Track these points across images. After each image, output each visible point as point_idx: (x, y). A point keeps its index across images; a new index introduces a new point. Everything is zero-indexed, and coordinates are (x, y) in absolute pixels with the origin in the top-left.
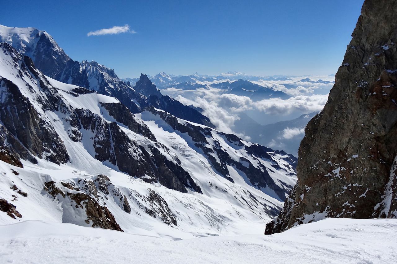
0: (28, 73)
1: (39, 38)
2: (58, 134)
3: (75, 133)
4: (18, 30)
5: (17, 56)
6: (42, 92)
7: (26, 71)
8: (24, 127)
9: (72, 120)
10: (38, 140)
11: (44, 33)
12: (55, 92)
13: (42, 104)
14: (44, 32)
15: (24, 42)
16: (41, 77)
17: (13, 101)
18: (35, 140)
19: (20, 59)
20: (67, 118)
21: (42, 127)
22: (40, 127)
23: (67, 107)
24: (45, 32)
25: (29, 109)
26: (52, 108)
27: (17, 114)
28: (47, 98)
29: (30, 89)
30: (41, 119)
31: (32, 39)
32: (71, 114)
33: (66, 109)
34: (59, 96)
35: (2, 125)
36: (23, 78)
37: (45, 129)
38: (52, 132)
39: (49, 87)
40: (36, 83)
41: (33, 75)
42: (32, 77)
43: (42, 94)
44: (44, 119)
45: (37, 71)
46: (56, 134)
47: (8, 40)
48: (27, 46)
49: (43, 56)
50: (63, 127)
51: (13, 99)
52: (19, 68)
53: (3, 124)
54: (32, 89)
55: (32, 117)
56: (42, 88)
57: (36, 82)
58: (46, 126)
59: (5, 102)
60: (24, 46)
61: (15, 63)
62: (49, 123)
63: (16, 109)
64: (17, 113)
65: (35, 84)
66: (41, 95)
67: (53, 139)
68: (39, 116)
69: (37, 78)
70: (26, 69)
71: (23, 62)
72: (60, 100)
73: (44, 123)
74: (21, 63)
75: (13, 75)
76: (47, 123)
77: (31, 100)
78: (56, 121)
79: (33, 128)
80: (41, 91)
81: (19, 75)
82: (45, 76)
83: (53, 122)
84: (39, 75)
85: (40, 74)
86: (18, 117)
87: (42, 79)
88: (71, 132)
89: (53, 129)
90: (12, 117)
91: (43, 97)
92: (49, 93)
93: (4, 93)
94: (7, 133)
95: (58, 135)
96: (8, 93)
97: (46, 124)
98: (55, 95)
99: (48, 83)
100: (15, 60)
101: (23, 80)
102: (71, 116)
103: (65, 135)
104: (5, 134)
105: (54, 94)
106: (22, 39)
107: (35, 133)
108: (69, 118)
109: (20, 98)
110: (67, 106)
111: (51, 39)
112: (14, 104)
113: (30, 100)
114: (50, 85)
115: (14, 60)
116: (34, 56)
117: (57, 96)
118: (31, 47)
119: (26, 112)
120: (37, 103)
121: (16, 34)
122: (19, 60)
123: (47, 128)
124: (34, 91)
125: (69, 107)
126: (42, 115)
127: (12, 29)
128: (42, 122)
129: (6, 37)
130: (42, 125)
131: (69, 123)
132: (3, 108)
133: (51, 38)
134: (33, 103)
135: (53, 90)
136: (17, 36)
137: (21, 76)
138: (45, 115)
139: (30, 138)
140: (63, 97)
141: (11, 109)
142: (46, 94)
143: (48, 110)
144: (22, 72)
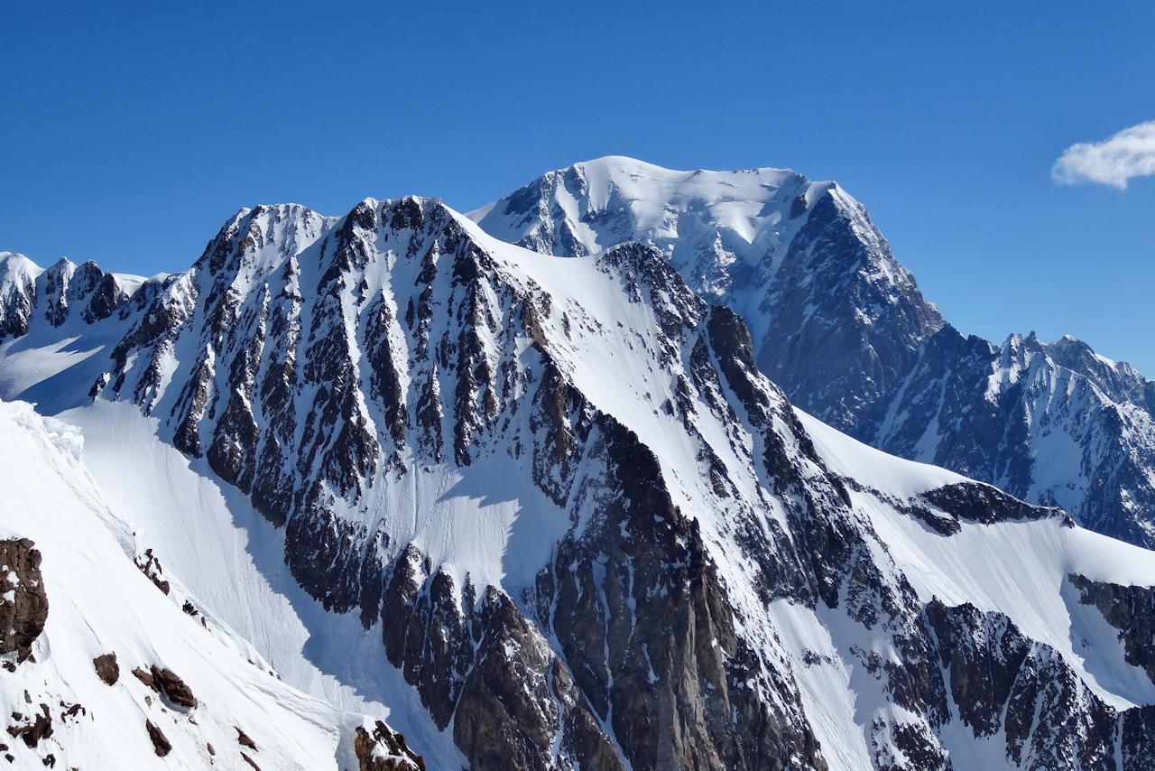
0: (715, 394)
1: (802, 220)
2: (818, 735)
3: (912, 745)
4: (711, 183)
5: (679, 307)
6: (768, 497)
7: (709, 384)
8: (652, 677)
9: (905, 663)
10: (709, 756)
11: (831, 191)
12: (834, 502)
13: (761, 561)
14: (833, 186)
15: (731, 241)
16: (775, 416)
17: (625, 534)
18: (695, 757)
19: (691, 320)
20: (877, 650)
21: (741, 685)
22: (730, 687)
23: (887, 589)
24: (838, 187)
25: (688, 583)
26: (807, 586)
27: (632, 602)
28: (787, 531)
29: (713, 479)
30: (742, 642)
31: (766, 226)
32: (900, 632)
33: (879, 600)
34: (852, 522)
35: (553, 655)
36: (690, 416)
37: (755, 702)
38: (789, 722)
39: (810, 469)
40: (749, 448)
41: (739, 406)
42: (732, 415)
43: (766, 506)
44: (755, 646)
45: (761, 382)
46: (808, 735)
47: (661, 233)
48: (740, 258)
49: (810, 310)
50: (847, 699)
51: (624, 524)
52: (678, 369)
53: (560, 649)
54: (723, 479)
55: (702, 624)
56: (771, 473)
57: (747, 440)
58: (762, 682)
59: (587, 534)
60: (726, 258)
61: (663, 342)
62: (778, 666)
63: (632, 579)
64: (635, 594)
65: (739, 451)
66: (759, 514)
67: (786, 761)
68: (736, 622)
69: (757, 418)
70: (712, 372)
71: (701, 340)
72: (855, 548)
73: (755, 667)
74: (692, 340)
75: (645, 403)
76: (770, 667)
77: (708, 535)
78: (816, 660)
79: (692, 687)
80: (763, 490)
81: (674, 405)
82: (796, 411)
83: (798, 667)
84: (766, 404)
85: (775, 399)
86: (634, 619)
87: (778, 425)
88: (886, 737)
89: (795, 706)
90: (608, 616)
91: (773, 523)
92: (804, 505)
93: (590, 491)
94: (568, 698)
95: (818, 745)
96: (608, 491)
97: (765, 674)
98: (832, 517)
99: (807, 448)
100: (670, 326)
101: (690, 428)
102: (899, 642)
103: (851, 745)
104: (561, 700)
105: (826, 513)
106: (722, 223)
107: (700, 718)
108: (886, 652)
109: (658, 519)
110: (884, 583)
111: (861, 223)
112: (626, 547)
113: (702, 536)
114: (815, 459)
115: (663, 326)
116: (764, 307)
117: (841, 523)
118: (758, 267)
119: (676, 593)
120: (735, 551)
121: (698, 205)
122: (685, 330)
123: (762, 697)
124: (728, 489)
125: (894, 590)
126: (748, 622)
127: (687, 180)
128: (746, 659)
129: (655, 219)
130: (742, 676)
131: (885, 678)
132: (574, 566)
133: (863, 219)
134: (714, 552)
135: (826, 487)
136: (700, 214)
137: (685, 406)
138: (765, 622)
139: (673, 741)
140: (871, 531)
141: (608, 572)
142: (785, 505)
143: (785, 595)
144: (691, 386)
